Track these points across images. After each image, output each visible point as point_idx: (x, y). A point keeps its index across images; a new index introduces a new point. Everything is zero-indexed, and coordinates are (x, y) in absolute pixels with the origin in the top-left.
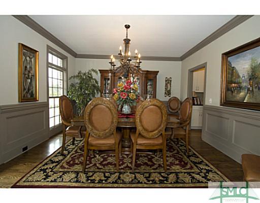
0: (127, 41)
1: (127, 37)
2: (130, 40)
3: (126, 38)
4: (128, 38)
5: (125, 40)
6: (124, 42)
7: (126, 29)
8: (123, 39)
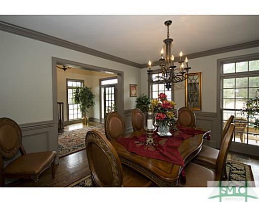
0: (168, 42)
1: (168, 36)
2: (172, 40)
3: (166, 38)
4: (170, 38)
5: (165, 41)
6: (164, 43)
7: (167, 27)
8: (163, 40)
